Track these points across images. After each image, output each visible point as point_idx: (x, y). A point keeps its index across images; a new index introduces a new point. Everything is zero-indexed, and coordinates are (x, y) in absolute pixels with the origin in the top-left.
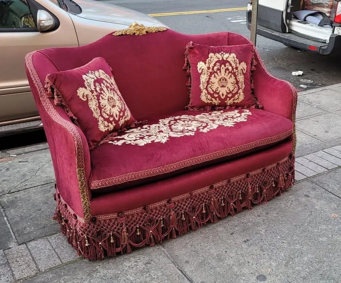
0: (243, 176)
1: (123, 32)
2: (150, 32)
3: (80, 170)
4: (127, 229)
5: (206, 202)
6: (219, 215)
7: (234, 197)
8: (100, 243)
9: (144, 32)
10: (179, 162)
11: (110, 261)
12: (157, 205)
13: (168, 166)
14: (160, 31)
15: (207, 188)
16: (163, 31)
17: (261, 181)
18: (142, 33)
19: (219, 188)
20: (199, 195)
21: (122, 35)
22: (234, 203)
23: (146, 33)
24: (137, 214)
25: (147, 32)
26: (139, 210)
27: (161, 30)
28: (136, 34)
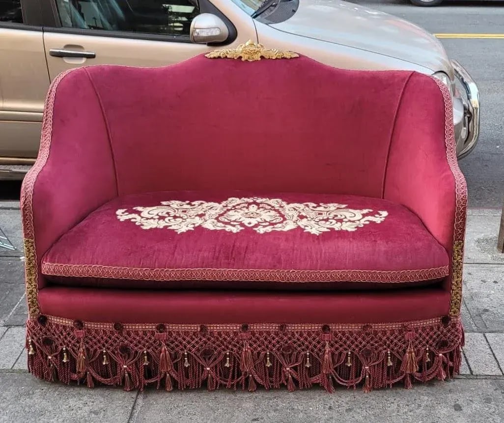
0: (317, 327)
1: (222, 53)
2: (267, 57)
3: (28, 241)
4: (88, 349)
5: (232, 350)
6: (259, 380)
7: (293, 358)
8: (50, 357)
9: (257, 57)
10: (180, 269)
11: (60, 388)
12: (139, 327)
13: (160, 270)
14: (286, 58)
15: (236, 327)
16: (291, 58)
17: (357, 346)
18: (253, 58)
19: (261, 333)
20: (219, 334)
21: (219, 57)
22: (295, 368)
23: (260, 59)
24: (103, 331)
25: (262, 57)
26: (109, 327)
27: (288, 57)
28: (243, 59)
